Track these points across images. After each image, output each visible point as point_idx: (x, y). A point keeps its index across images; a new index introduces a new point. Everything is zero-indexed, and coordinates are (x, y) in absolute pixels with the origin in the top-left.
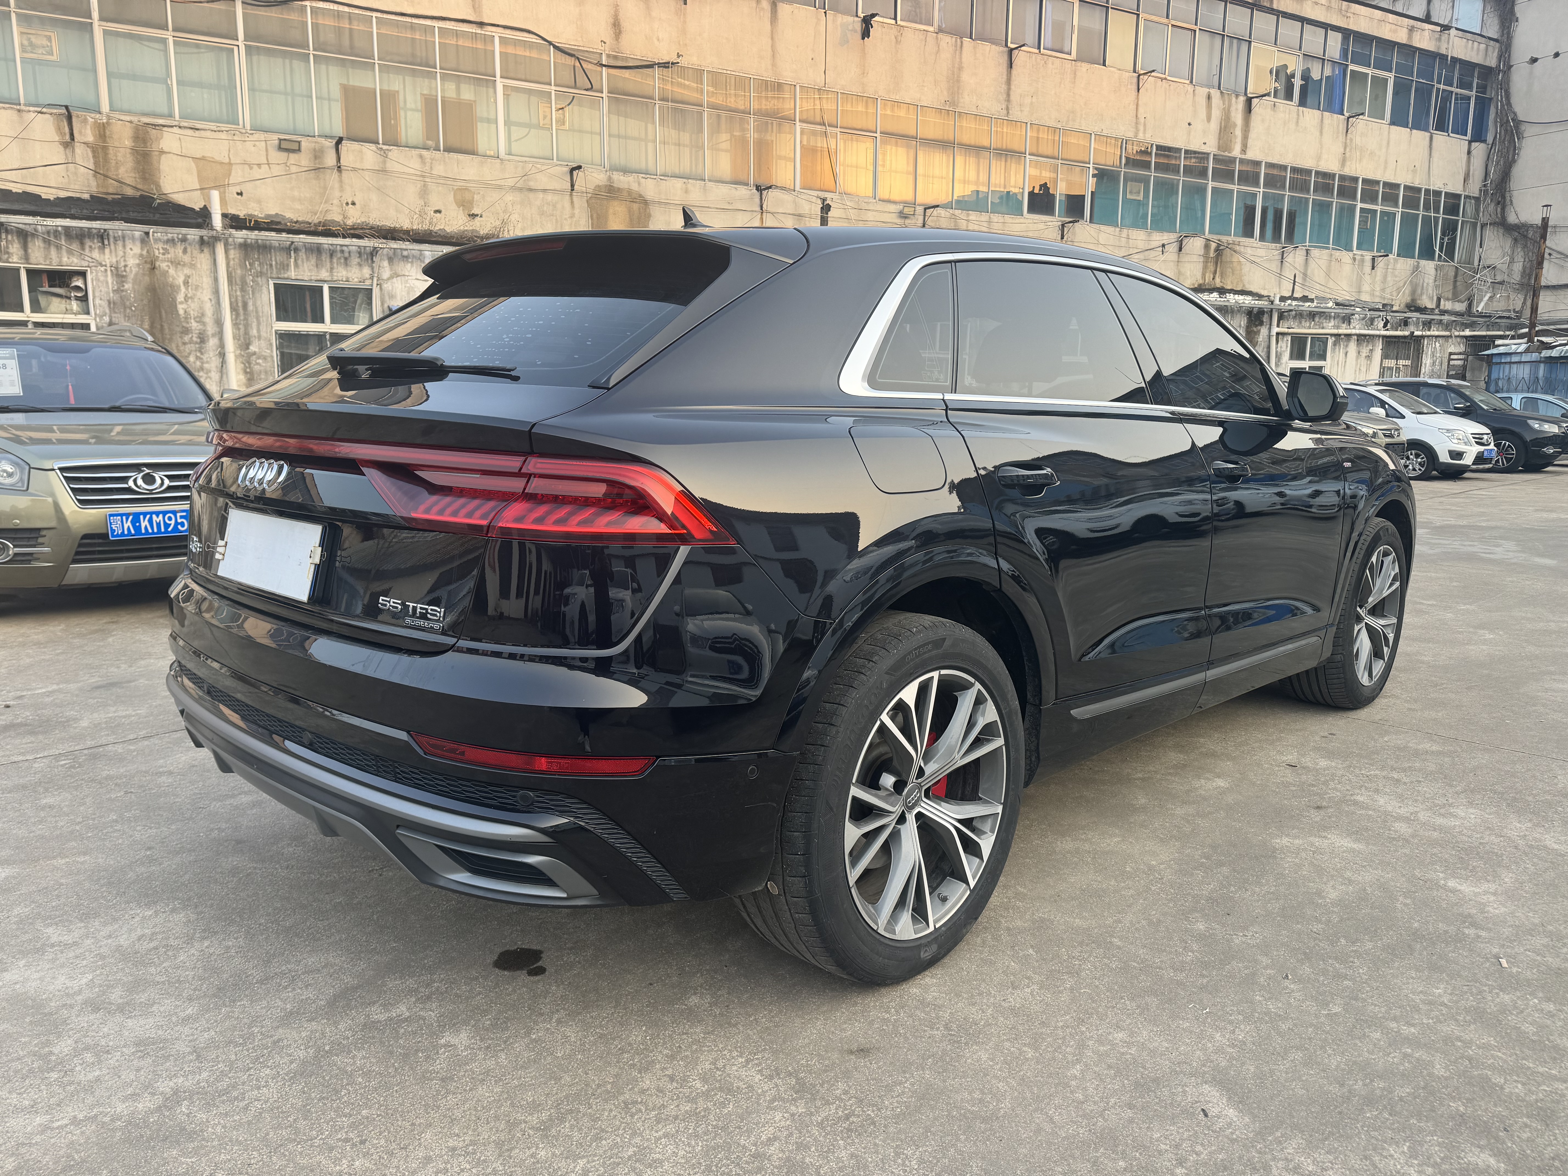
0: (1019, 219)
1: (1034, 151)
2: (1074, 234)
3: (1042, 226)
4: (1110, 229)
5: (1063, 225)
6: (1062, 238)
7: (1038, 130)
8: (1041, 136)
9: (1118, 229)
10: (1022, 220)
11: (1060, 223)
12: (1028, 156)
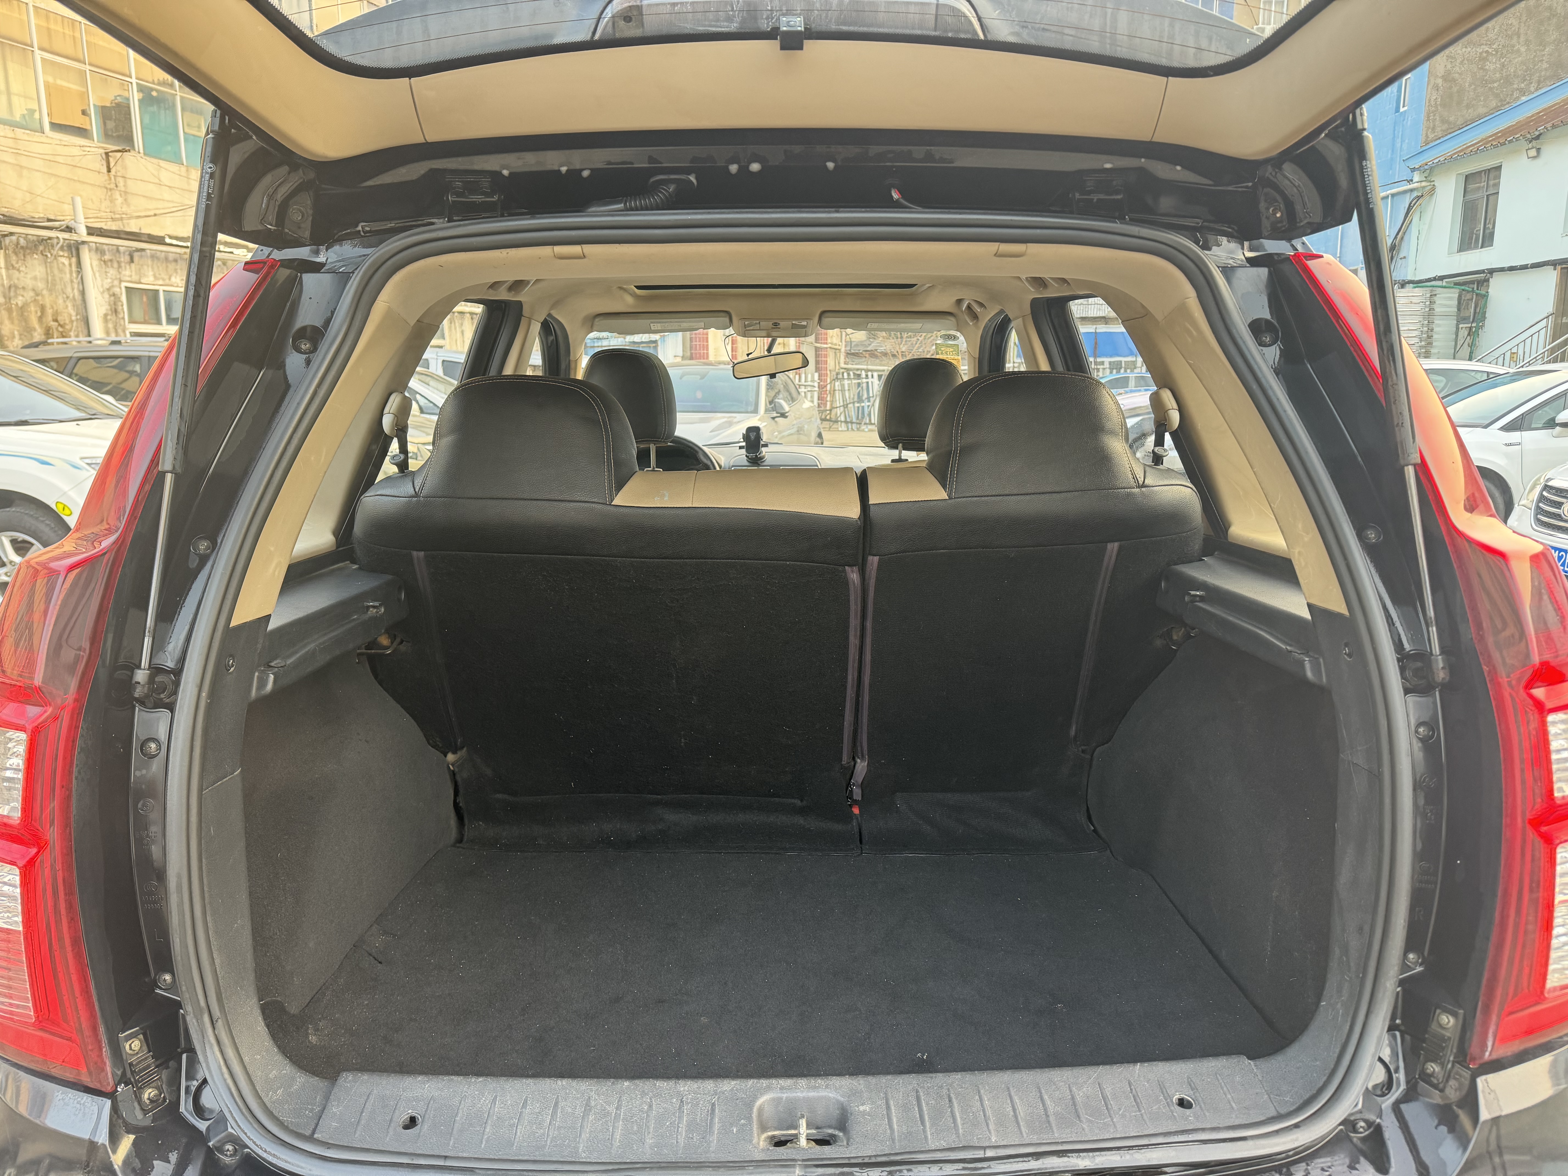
0: (37, 137)
1: (46, 45)
2: (125, 168)
3: (76, 151)
4: (174, 167)
5: (107, 154)
6: (109, 171)
7: (47, 18)
8: (52, 26)
9: (183, 169)
10: (44, 139)
11: (103, 151)
12: (37, 52)
